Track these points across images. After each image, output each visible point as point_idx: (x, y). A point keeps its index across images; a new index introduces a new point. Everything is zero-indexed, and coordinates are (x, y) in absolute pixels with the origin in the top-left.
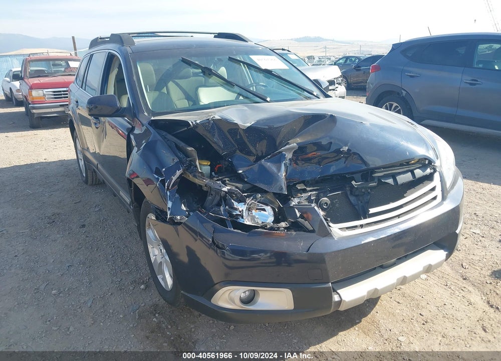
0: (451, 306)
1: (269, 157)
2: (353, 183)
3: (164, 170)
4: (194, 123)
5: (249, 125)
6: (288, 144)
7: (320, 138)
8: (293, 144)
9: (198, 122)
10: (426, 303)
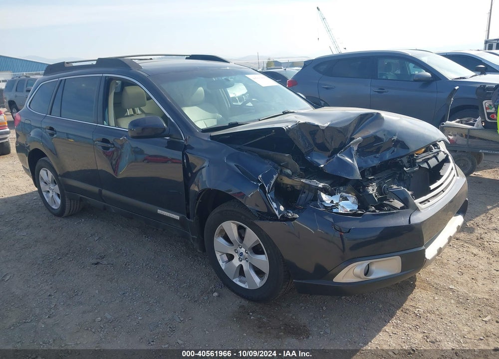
0: (463, 259)
1: (342, 150)
2: (405, 169)
3: (260, 176)
4: (287, 127)
5: (326, 125)
6: (354, 139)
7: (376, 132)
8: (358, 138)
9: (290, 126)
10: (446, 261)
